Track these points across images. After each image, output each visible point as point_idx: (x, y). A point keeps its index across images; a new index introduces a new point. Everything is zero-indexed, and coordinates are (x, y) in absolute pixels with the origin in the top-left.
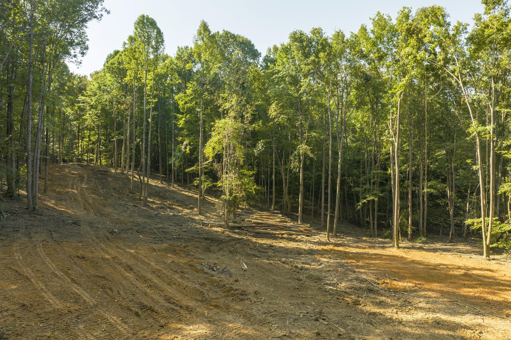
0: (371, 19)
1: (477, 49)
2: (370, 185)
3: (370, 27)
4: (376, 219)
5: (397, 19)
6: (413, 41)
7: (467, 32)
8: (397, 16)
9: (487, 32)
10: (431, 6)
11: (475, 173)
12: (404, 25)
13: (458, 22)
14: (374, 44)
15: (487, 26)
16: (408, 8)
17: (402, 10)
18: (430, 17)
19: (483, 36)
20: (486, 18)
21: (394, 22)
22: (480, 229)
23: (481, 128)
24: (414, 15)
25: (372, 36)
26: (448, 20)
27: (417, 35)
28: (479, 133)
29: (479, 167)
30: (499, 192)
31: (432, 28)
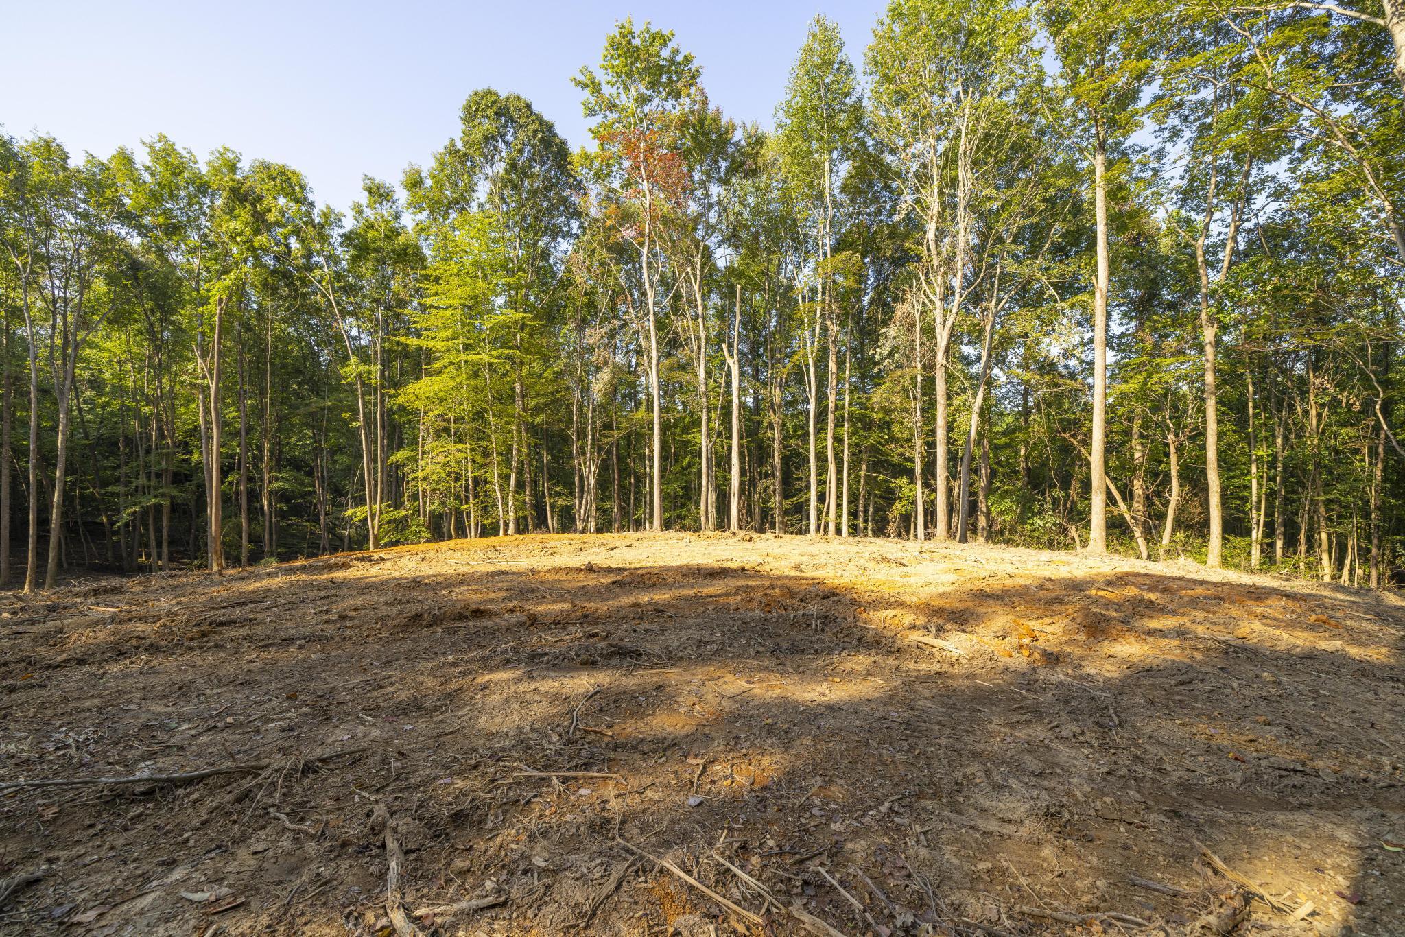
0: (144, 144)
1: (357, 256)
2: (149, 479)
3: (142, 158)
4: (165, 545)
5: (209, 163)
6: (244, 214)
7: (342, 227)
8: (209, 158)
9: (371, 234)
10: (281, 162)
11: (354, 434)
12: (227, 179)
13: (328, 206)
14: (156, 198)
15: (371, 226)
16: (233, 152)
17: (222, 151)
18: (278, 181)
19: (366, 240)
20: (369, 213)
21: (204, 169)
22: (366, 519)
23: (362, 368)
24: (247, 169)
25: (147, 177)
26: (311, 197)
27: (253, 205)
28: (360, 375)
29: (361, 424)
30: (390, 461)
31: (282, 201)
